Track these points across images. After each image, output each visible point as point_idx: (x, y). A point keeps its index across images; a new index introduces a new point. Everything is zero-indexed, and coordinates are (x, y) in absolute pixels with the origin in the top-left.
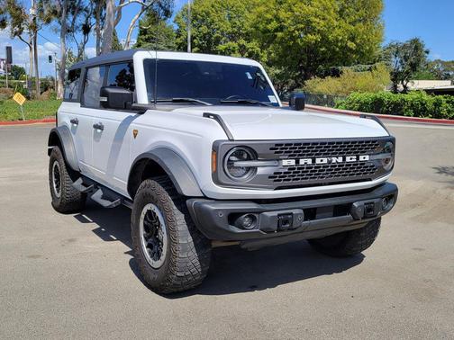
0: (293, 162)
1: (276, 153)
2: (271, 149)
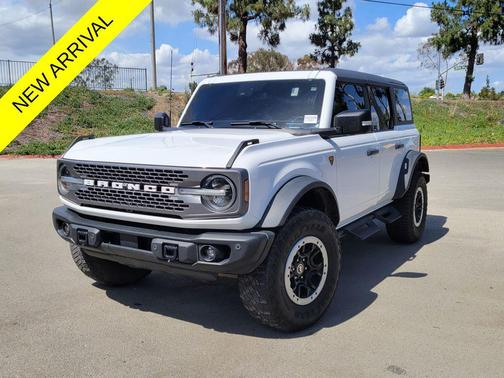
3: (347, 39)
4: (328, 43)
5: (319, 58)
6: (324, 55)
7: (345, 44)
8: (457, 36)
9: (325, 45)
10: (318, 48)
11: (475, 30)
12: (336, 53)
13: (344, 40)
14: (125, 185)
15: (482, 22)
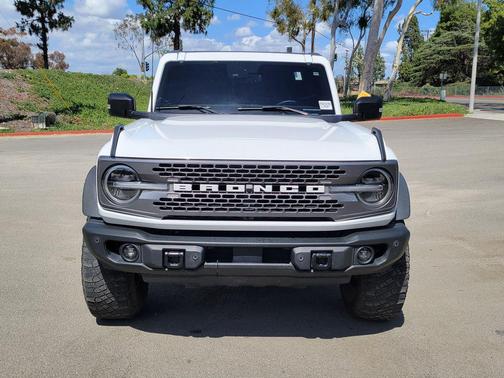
0: (188, 187)
1: (161, 174)
2: (155, 169)
3: (58, 11)
4: (37, 14)
5: (27, 29)
6: (32, 26)
7: (55, 17)
8: (163, 21)
9: (32, 15)
10: (25, 17)
11: (176, 17)
12: (47, 26)
13: (55, 11)
14: (249, 187)
15: (183, 12)
